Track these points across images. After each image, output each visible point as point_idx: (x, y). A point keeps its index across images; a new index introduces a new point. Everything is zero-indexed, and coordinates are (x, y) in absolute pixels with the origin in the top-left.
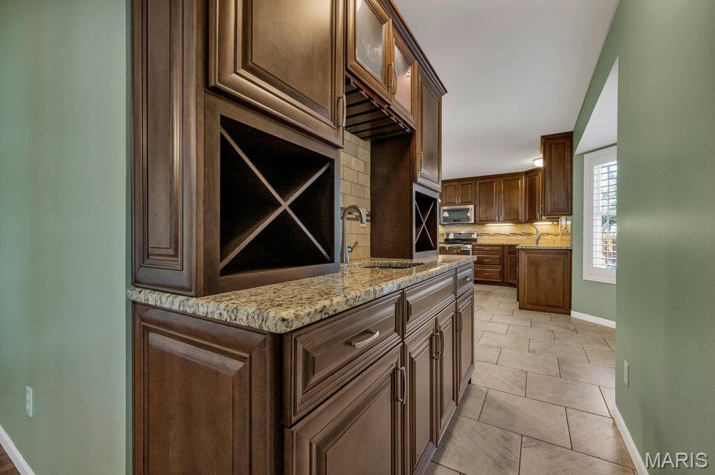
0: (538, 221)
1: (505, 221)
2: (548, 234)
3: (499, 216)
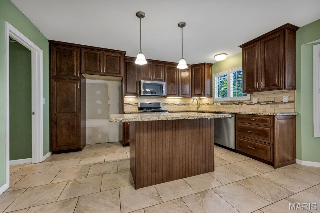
1: (182, 95)
3: (179, 92)
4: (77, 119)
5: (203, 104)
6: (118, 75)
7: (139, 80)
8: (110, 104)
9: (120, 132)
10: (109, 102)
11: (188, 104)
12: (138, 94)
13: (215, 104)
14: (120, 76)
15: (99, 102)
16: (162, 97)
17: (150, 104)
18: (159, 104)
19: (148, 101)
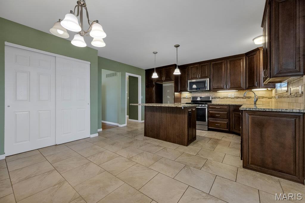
0: (256, 87)
1: (231, 88)
2: (263, 97)
3: (226, 85)
6: (172, 80)
15: (168, 97)
18: (209, 98)
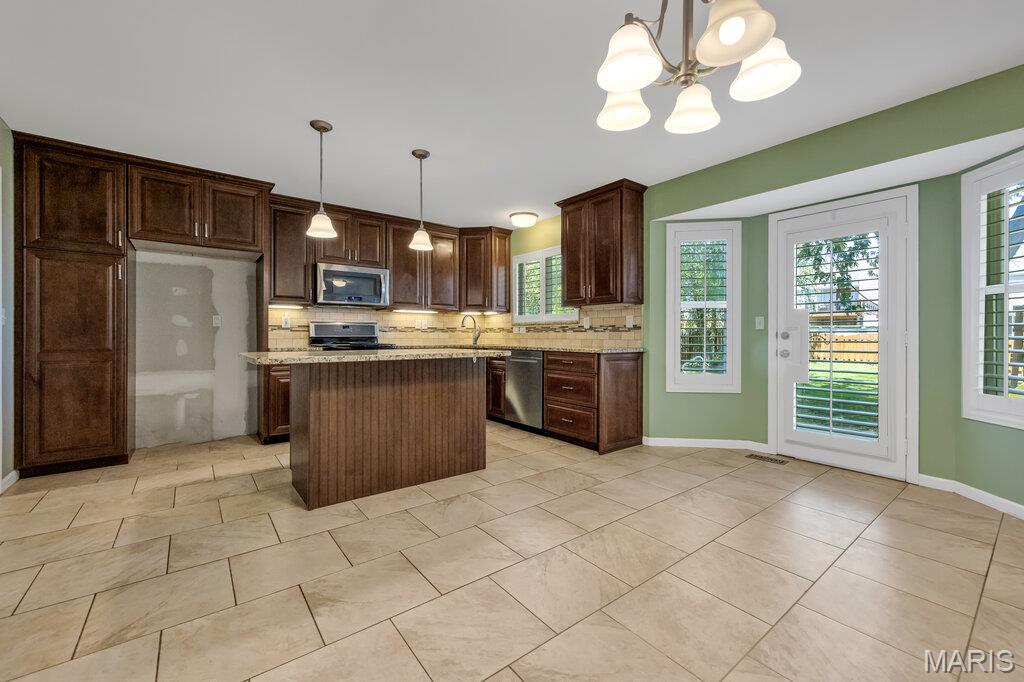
1: (434, 304)
3: (426, 297)
4: (116, 370)
5: (491, 329)
6: (252, 248)
7: (311, 261)
8: (218, 328)
9: (250, 407)
10: (216, 321)
11: (453, 330)
12: (309, 300)
13: (516, 330)
14: (255, 248)
15: (180, 320)
16: (378, 309)
17: (344, 327)
18: (371, 328)
19: (338, 319)
